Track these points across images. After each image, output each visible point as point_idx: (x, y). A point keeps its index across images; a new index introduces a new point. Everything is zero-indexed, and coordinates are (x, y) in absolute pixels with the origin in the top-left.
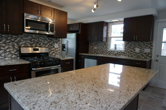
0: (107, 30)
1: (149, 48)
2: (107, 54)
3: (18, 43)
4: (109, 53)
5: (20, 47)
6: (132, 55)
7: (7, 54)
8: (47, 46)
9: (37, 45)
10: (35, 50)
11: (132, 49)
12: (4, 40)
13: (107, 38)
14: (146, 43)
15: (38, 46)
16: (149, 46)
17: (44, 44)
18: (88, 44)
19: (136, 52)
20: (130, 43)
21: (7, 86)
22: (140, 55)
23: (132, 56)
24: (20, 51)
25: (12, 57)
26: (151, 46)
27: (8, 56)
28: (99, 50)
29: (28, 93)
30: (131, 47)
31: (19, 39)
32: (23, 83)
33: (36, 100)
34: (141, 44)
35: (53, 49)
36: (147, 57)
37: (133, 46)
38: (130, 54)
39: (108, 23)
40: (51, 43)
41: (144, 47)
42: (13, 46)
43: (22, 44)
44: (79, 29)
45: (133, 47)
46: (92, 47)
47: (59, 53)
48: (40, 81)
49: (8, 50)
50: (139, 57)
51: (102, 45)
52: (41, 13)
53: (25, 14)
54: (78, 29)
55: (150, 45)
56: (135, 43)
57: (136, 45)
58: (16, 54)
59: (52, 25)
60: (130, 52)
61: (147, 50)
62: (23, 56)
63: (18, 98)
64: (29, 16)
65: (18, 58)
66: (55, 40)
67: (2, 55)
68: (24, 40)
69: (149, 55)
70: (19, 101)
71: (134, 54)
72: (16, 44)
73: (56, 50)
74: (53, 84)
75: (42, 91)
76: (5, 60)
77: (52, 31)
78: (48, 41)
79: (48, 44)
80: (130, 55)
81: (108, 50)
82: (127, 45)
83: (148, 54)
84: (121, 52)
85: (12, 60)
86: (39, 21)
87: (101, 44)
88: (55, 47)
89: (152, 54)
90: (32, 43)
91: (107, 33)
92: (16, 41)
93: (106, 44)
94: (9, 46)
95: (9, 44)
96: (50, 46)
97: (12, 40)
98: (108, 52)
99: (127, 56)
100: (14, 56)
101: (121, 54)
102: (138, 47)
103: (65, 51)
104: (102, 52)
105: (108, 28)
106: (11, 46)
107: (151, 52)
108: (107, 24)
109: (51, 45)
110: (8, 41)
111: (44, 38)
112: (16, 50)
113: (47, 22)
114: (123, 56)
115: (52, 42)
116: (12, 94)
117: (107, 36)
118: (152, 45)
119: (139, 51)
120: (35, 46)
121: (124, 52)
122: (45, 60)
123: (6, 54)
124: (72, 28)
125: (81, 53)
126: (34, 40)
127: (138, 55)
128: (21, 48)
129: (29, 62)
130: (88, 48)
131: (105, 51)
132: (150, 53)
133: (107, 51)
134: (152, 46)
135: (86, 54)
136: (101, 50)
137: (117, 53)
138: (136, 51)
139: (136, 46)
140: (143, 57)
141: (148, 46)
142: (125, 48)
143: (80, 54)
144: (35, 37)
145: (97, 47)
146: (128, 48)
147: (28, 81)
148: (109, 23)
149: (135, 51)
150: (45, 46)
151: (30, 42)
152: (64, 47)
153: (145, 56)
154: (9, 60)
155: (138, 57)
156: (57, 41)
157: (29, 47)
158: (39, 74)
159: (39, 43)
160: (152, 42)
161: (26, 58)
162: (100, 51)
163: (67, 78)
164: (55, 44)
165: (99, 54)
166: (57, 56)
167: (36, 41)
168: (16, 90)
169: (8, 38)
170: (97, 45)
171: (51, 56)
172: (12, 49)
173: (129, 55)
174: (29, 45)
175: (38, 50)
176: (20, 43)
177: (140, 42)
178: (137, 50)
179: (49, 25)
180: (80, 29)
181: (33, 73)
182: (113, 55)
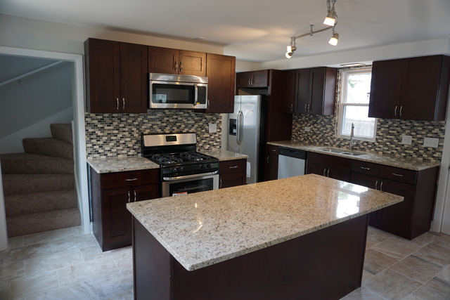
0: (336, 87)
1: (436, 135)
2: (334, 147)
3: (138, 127)
4: (337, 143)
5: (142, 135)
6: (393, 151)
7: (121, 148)
8: (192, 130)
9: (174, 128)
10: (168, 139)
11: (393, 137)
12: (115, 124)
13: (334, 107)
14: (428, 123)
15: (175, 131)
16: (436, 130)
17: (186, 127)
18: (291, 119)
19: (403, 145)
20: (390, 123)
21: (130, 207)
22: (412, 152)
23: (392, 155)
24: (142, 141)
25: (129, 153)
26: (439, 132)
27: (123, 152)
28: (314, 134)
29: (156, 218)
30: (390, 132)
31: (141, 119)
32: (150, 205)
33: (165, 226)
34: (416, 124)
35: (205, 136)
36: (430, 158)
37: (397, 129)
38: (387, 148)
39: (339, 68)
40: (201, 124)
41: (423, 133)
42: (131, 132)
43: (146, 129)
44: (268, 85)
45: (395, 132)
46: (299, 126)
47: (218, 144)
48: (173, 202)
49: (122, 142)
50: (410, 157)
51: (322, 123)
52: (180, 66)
53: (151, 74)
54: (266, 85)
55: (438, 130)
56: (402, 122)
57: (404, 127)
58: (135, 147)
59: (202, 89)
60: (388, 143)
61: (430, 142)
62: (148, 152)
63: (145, 222)
64: (158, 77)
65: (140, 155)
66: (211, 117)
67: (112, 150)
68: (149, 120)
69: (434, 155)
70: (147, 226)
71: (397, 148)
72: (134, 129)
73: (212, 137)
74: (189, 209)
75: (173, 217)
76: (118, 160)
77: (202, 101)
78: (196, 118)
79: (196, 126)
80: (388, 152)
81: (337, 136)
82: (382, 126)
83: (434, 151)
84: (367, 142)
85: (129, 159)
86: (178, 83)
87: (319, 121)
88: (211, 131)
89: (441, 152)
90: (165, 124)
91: (335, 95)
92: (135, 123)
93: (332, 120)
94: (124, 133)
95: (124, 129)
96: (199, 129)
97: (129, 121)
98: (335, 140)
99: (381, 153)
100: (132, 152)
101: (366, 148)
102: (409, 131)
103: (235, 134)
104: (321, 140)
105: (336, 81)
106: (127, 134)
107: (439, 146)
108: (335, 72)
109: (202, 128)
110: (122, 125)
111: (187, 115)
112: (136, 141)
113: (193, 84)
114: (371, 152)
115: (204, 120)
116: (138, 217)
117: (335, 101)
118: (442, 128)
119: (410, 143)
120: (169, 132)
121: (374, 143)
122: (188, 160)
123: (119, 148)
124: (253, 83)
125: (270, 141)
126: (167, 119)
127: (407, 151)
128: (144, 136)
129: (158, 166)
130: (291, 129)
131: (329, 138)
132: (439, 149)
133: (334, 138)
134: (443, 132)
135: (282, 145)
136: (320, 135)
137: (357, 145)
138: (403, 142)
139: (404, 130)
140: (419, 159)
141: (433, 131)
142: (378, 135)
143: (268, 143)
144: (169, 113)
145: (312, 126)
146: (385, 135)
147: (157, 201)
148: (341, 68)
149: (400, 143)
150: (190, 131)
151: (159, 123)
152: (232, 125)
153: (424, 155)
154: (123, 159)
155: (408, 157)
156: (215, 118)
157: (158, 134)
158: (175, 188)
159: (177, 124)
160: (444, 122)
161: (153, 157)
162: (318, 138)
163: (213, 201)
164: (210, 124)
165: (314, 144)
166: (214, 149)
167: (171, 121)
168: (142, 213)
169: (122, 119)
170: (311, 122)
171: (202, 151)
172: (129, 139)
173: (385, 152)
174: (159, 131)
175: (175, 139)
176: (143, 127)
177: (413, 121)
178: (407, 140)
179: (196, 89)
180: (270, 85)
181: (165, 187)
182: (347, 148)
